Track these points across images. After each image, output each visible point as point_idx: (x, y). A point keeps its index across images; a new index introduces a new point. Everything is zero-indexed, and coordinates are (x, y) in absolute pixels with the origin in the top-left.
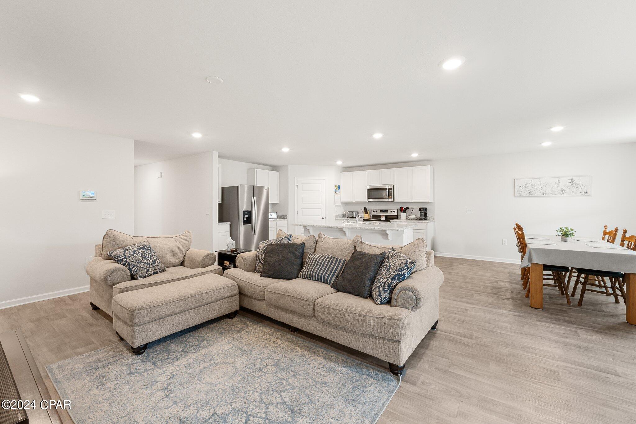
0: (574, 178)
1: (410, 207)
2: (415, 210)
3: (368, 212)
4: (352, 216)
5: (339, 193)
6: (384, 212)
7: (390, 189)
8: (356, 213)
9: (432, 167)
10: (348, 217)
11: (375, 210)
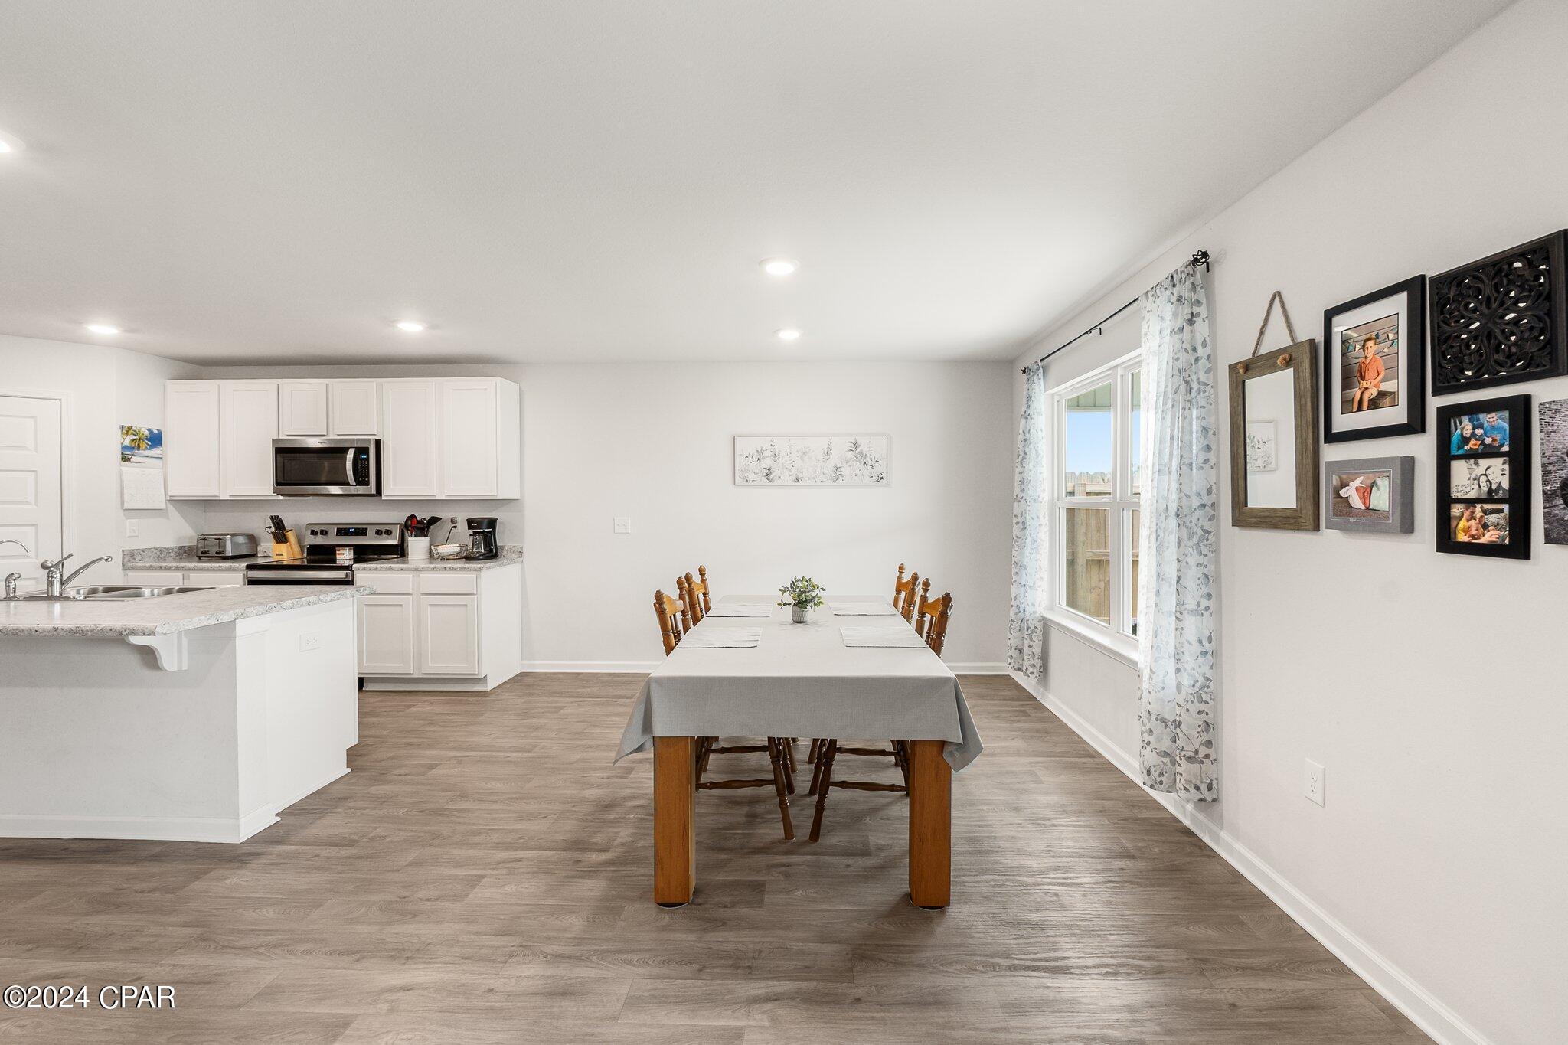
0: (860, 440)
1: (445, 514)
2: (462, 526)
3: (291, 536)
4: (217, 553)
5: (155, 460)
6: (352, 535)
7: (362, 451)
8: (241, 540)
9: (515, 386)
10: (200, 557)
11: (318, 529)
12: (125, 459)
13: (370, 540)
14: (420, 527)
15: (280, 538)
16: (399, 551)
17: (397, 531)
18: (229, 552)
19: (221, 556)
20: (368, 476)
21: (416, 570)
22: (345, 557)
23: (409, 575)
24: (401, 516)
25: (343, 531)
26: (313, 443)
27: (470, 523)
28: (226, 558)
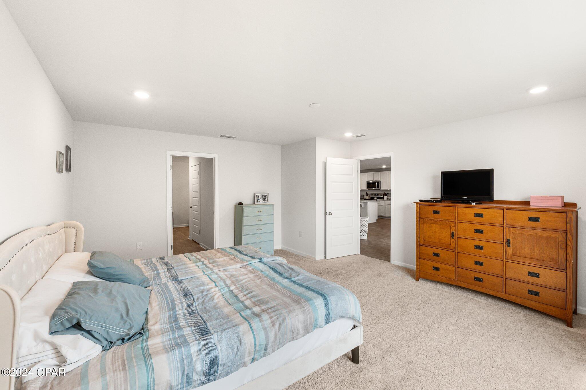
1: (390, 192)
7: (378, 183)
8: (362, 196)
11: (372, 194)
13: (379, 196)
14: (386, 194)
15: (367, 195)
16: (383, 198)
17: (383, 195)
20: (379, 186)
22: (375, 198)
23: (384, 201)
24: (383, 193)
25: (375, 195)
26: (371, 182)
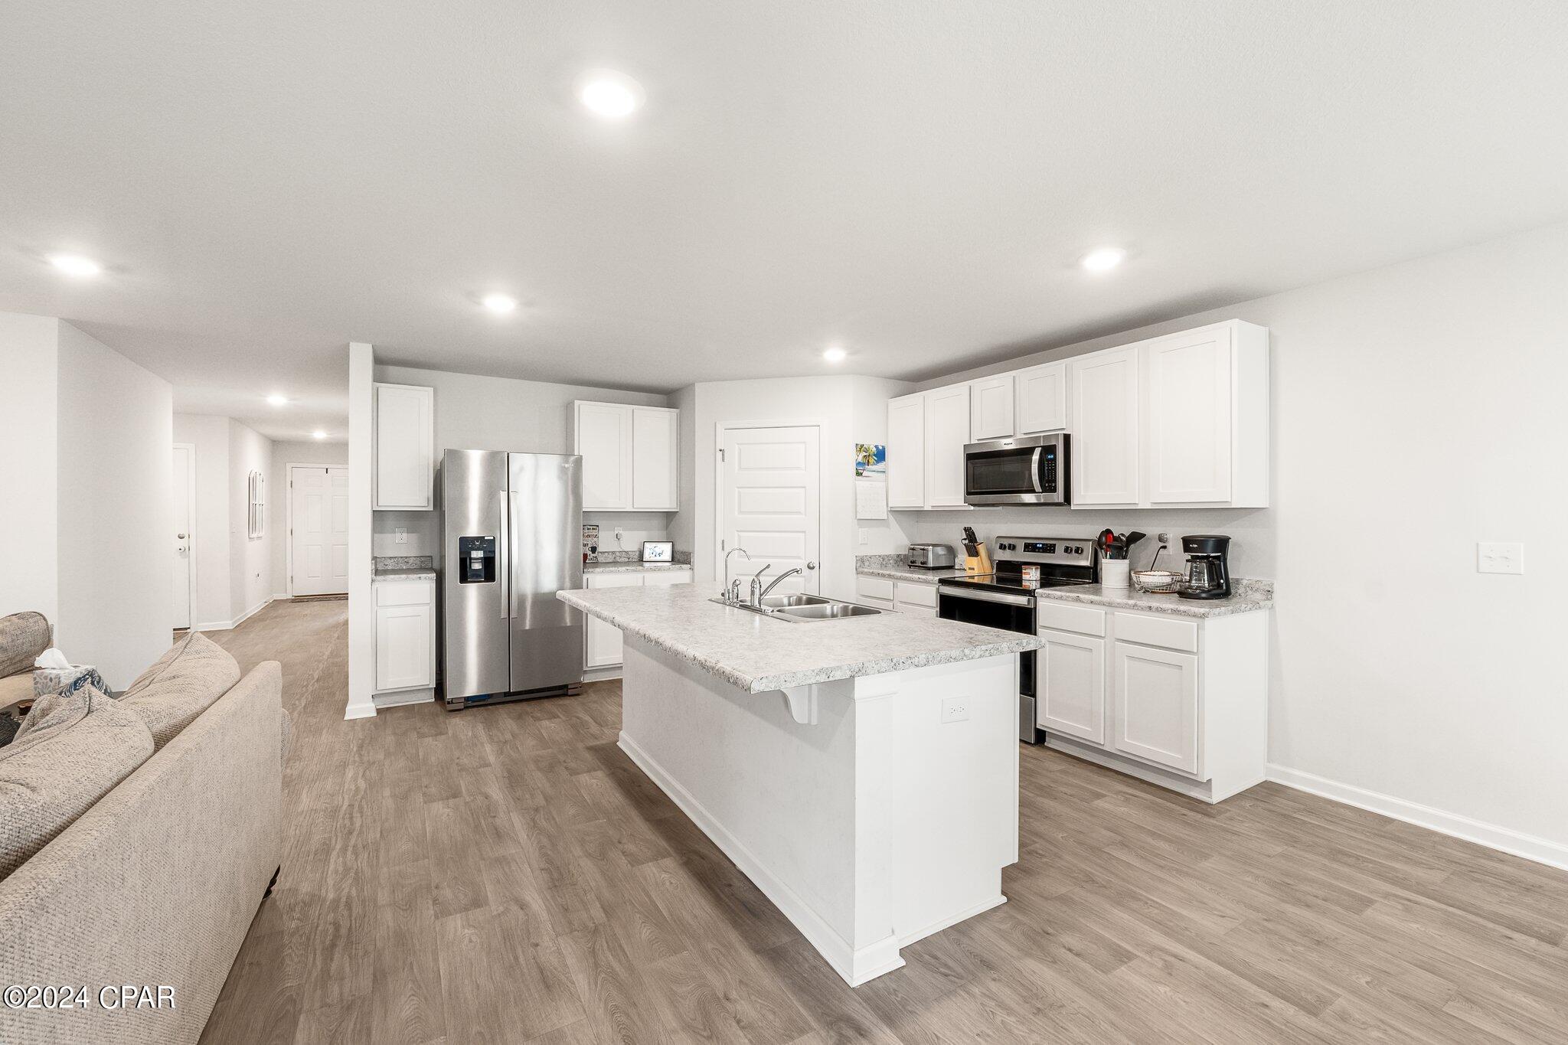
1: (1151, 529)
2: (1175, 548)
3: (981, 549)
4: (922, 563)
5: (879, 474)
6: (1039, 552)
7: (1049, 450)
8: (941, 551)
9: (1261, 332)
10: (910, 566)
11: (1006, 542)
12: (859, 474)
13: (1059, 559)
14: (1117, 545)
15: (973, 551)
16: (1091, 576)
17: (1089, 549)
18: (931, 564)
19: (924, 567)
20: (1055, 481)
21: (1110, 605)
22: (1031, 578)
23: (1101, 611)
24: (1091, 530)
25: (1030, 547)
26: (1001, 446)
27: (1187, 543)
28: (929, 569)
